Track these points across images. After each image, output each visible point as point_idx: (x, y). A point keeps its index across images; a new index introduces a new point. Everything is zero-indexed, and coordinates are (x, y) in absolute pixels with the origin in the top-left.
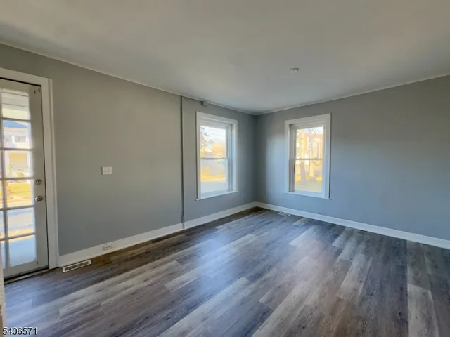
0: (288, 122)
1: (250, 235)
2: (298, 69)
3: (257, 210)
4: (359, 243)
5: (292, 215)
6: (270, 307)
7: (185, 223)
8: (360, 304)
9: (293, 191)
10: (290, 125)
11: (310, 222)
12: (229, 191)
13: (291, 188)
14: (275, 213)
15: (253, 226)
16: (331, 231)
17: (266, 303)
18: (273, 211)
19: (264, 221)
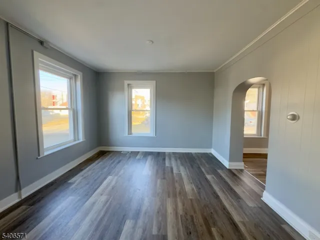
0: (126, 82)
1: (110, 178)
2: (153, 42)
3: (102, 154)
4: (176, 160)
5: (132, 152)
6: (163, 234)
7: (23, 191)
8: (200, 197)
9: (131, 134)
10: (128, 85)
11: (146, 154)
12: (75, 140)
13: (130, 132)
14: (119, 153)
15: (107, 168)
16: (159, 157)
17: (158, 232)
18: (116, 151)
19: (114, 162)
